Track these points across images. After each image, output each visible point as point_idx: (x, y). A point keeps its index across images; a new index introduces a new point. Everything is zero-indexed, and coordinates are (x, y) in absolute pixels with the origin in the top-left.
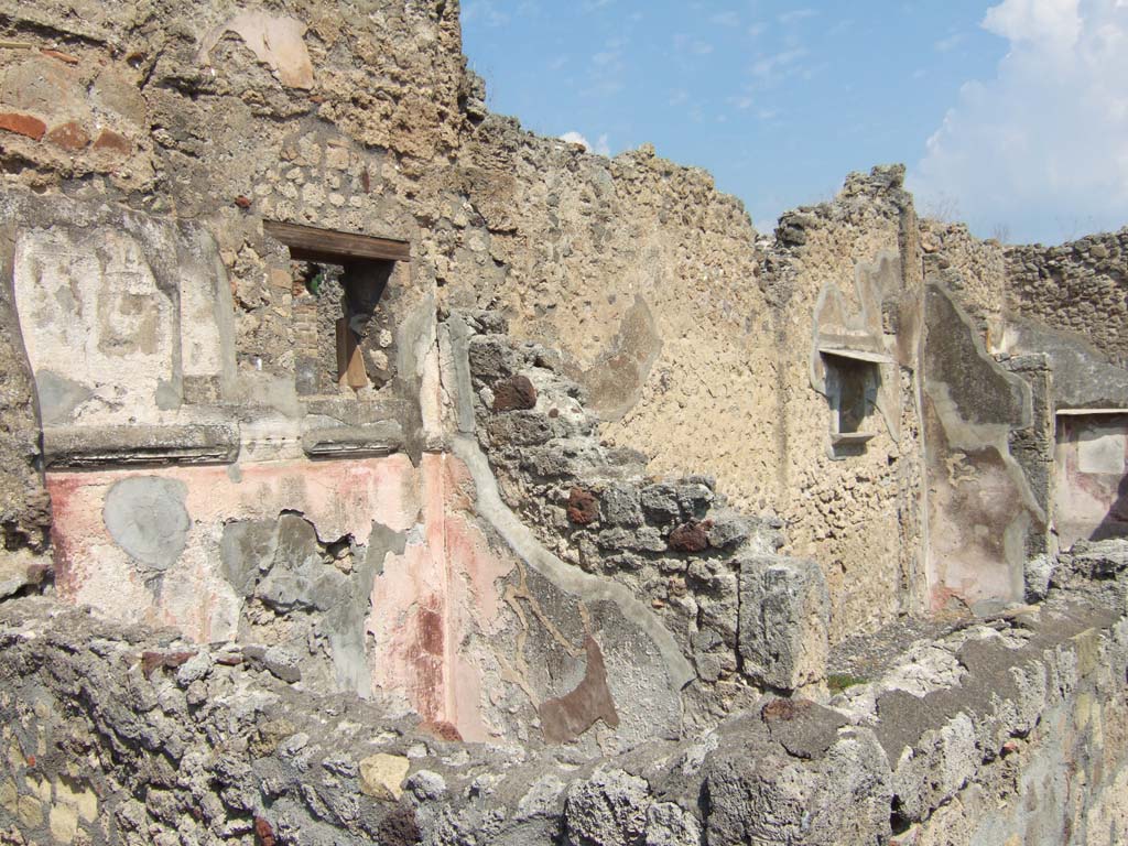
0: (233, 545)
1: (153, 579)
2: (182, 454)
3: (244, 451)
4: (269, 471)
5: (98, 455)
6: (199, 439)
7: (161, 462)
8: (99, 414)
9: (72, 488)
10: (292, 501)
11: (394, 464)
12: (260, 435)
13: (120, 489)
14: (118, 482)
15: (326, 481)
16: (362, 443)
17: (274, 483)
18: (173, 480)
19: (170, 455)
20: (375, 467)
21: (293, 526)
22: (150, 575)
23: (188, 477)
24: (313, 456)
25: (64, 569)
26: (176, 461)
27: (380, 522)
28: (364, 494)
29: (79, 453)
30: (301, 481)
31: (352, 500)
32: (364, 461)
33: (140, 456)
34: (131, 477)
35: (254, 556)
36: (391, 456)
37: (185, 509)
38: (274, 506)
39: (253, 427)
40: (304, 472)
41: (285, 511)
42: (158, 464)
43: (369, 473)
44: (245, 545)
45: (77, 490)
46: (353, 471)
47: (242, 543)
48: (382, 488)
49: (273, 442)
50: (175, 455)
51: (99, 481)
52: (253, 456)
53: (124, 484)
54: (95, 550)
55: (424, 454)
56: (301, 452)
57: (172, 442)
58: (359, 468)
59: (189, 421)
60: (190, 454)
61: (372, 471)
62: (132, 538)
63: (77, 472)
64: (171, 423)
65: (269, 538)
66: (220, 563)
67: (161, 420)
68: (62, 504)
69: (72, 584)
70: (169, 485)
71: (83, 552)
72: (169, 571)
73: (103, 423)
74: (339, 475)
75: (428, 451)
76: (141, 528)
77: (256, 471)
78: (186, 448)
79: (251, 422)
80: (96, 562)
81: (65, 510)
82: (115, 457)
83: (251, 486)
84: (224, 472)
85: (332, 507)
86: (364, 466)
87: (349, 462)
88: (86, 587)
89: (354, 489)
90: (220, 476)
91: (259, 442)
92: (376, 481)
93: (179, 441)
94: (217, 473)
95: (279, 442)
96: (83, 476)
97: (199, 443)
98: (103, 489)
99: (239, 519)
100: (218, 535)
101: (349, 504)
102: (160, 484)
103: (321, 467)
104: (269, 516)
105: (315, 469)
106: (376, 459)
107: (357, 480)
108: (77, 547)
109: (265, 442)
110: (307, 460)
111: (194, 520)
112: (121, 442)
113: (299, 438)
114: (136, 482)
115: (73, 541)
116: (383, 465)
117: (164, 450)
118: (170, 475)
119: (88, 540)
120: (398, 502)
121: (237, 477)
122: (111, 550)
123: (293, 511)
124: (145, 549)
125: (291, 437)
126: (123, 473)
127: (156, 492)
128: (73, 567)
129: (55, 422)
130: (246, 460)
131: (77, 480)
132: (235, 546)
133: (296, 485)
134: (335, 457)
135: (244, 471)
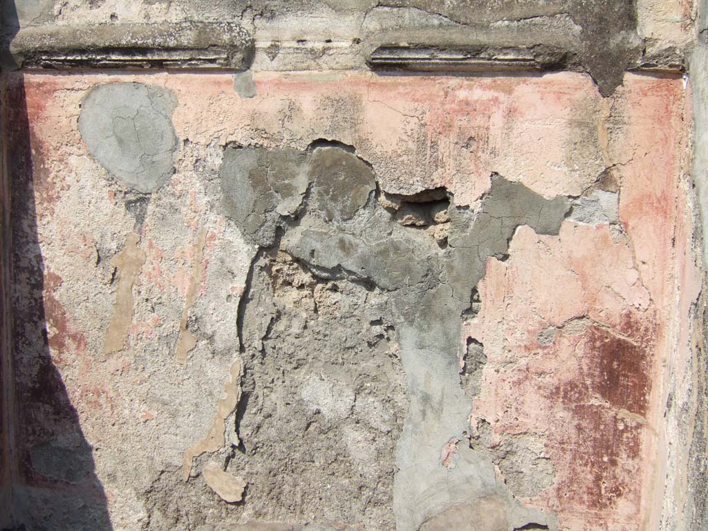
0: (238, 176)
1: (135, 202)
2: (165, 56)
3: (261, 57)
4: (304, 85)
5: (67, 55)
6: (188, 38)
7: (141, 66)
8: (81, 11)
9: (51, 91)
10: (334, 128)
11: (555, 88)
12: (288, 35)
13: (98, 96)
14: (96, 87)
15: (403, 105)
16: (476, 51)
17: (308, 103)
18: (160, 88)
19: (150, 57)
20: (509, 92)
21: (336, 163)
22: (131, 197)
23: (178, 87)
24: (378, 67)
25: (42, 175)
26: (159, 66)
27: (511, 177)
28: (482, 132)
29: (46, 53)
30: (355, 102)
31: (453, 138)
32: (487, 80)
33: (114, 57)
34: (111, 83)
35: (271, 196)
36: (548, 77)
37: (170, 123)
38: (302, 133)
39: (274, 23)
40: (363, 90)
41: (322, 142)
42: (138, 68)
43: (496, 100)
44: (256, 179)
45: (55, 94)
46: (462, 94)
47: (251, 176)
48: (521, 125)
49: (309, 45)
50: (156, 58)
51: (77, 86)
52: (275, 63)
53: (104, 90)
54: (73, 160)
55: (629, 77)
56: (360, 60)
57: (150, 41)
58: (477, 91)
59: (181, 17)
60: (176, 56)
61: (502, 97)
62: (109, 150)
64: (160, 20)
65: (293, 176)
66: (221, 196)
67: (147, 16)
68: (40, 107)
69: (50, 193)
70: (153, 94)
71: (61, 161)
72: (154, 196)
73: (83, 21)
74: (431, 98)
75: (636, 71)
76: (121, 142)
77: (278, 84)
78: (168, 49)
79: (273, 17)
80: (73, 174)
81: (46, 113)
82: (84, 58)
83: (269, 104)
84: (228, 82)
85: (412, 146)
86: (490, 88)
87: (453, 81)
88: (64, 199)
89: (461, 121)
90: (223, 88)
91: (286, 44)
92: (511, 113)
93: (159, 40)
94: (218, 83)
95: (319, 46)
96: (61, 79)
97: (185, 43)
98: (81, 94)
99: (245, 144)
100: (216, 161)
101: (446, 146)
102: (143, 92)
103: (396, 85)
104: (293, 145)
105: (383, 86)
106: (513, 79)
107: (467, 108)
108: (54, 156)
109: (295, 45)
110: (370, 73)
111: (182, 138)
112: (89, 41)
113: (357, 41)
114: (117, 88)
115: (51, 148)
116: (527, 89)
117: (143, 50)
118: (156, 82)
119: (64, 148)
120: (558, 153)
121: (249, 90)
122: (88, 163)
123: (334, 143)
124: (126, 169)
125: (342, 39)
126: (103, 78)
127: (139, 101)
128: (52, 175)
129: (37, 21)
130: (263, 69)
131: (55, 83)
132: (241, 181)
133: (346, 107)
134: (424, 71)
135: (259, 83)
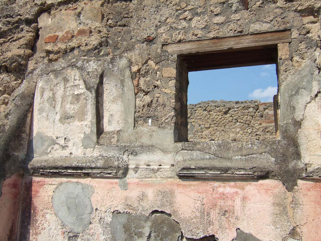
0: (118, 227)
1: (73, 237)
2: (90, 171)
3: (131, 172)
4: (149, 185)
5: (50, 170)
6: (100, 163)
7: (80, 175)
8: (58, 151)
9: (42, 185)
10: (162, 205)
11: (265, 187)
12: (143, 163)
13: (61, 188)
14: (61, 184)
15: (194, 195)
16: (226, 170)
17: (150, 193)
18: (87, 185)
19: (84, 171)
20: (243, 189)
21: (163, 222)
22: (71, 235)
23: (95, 185)
24: (182, 177)
25: (34, 222)
26: (87, 175)
27: (246, 231)
28: (231, 208)
29: (42, 168)
30: (172, 193)
31: (217, 211)
32: (232, 183)
33: (69, 171)
34: (67, 182)
35: (133, 237)
36: (261, 182)
37: (90, 201)
38: (147, 207)
39: (137, 157)
40: (175, 188)
41: (156, 212)
42: (79, 176)
43: (237, 193)
44: (126, 228)
45: (44, 186)
46: (221, 190)
47: (124, 227)
48: (250, 205)
49: (152, 167)
50: (86, 172)
51: (53, 183)
52: (137, 175)
53: (64, 185)
54: (48, 216)
55: (300, 182)
56: (174, 174)
57: (84, 165)
58: (228, 188)
59: (98, 154)
60: (95, 171)
61: (240, 191)
62: (64, 212)
63: (45, 178)
64: (89, 155)
65: (143, 227)
66: (110, 236)
67: (85, 154)
68: (37, 192)
69: (37, 231)
70: (84, 187)
71: (43, 216)
72: (81, 234)
73: (59, 155)
74: (206, 191)
75: (303, 179)
76: (69, 208)
77: (138, 184)
78: (92, 168)
79: (136, 154)
80: (48, 222)
81: (39, 194)
82: (57, 171)
83: (134, 193)
84: (116, 183)
85: (198, 214)
86: (234, 187)
87: (217, 184)
88: (42, 234)
89: (221, 203)
90: (114, 185)
91: (142, 167)
92: (244, 199)
93: (88, 164)
94: (112, 183)
95: (156, 167)
96: (47, 180)
97: (99, 166)
98: (55, 187)
99: (122, 211)
100: (109, 219)
101: (214, 215)
102: (80, 186)
103: (190, 185)
104: (143, 213)
105: (184, 186)
106: (244, 183)
107: (223, 196)
108: (41, 213)
109: (146, 167)
110: (178, 180)
111: (95, 208)
112: (60, 164)
113: (173, 165)
114: (69, 184)
115: (40, 210)
116: (251, 188)
117: (81, 168)
118: (86, 182)
119: (45, 210)
120: (269, 219)
121: (125, 187)
122: (54, 218)
123: (162, 212)
124: (70, 220)
125: (167, 164)
126: (64, 180)
127: (78, 190)
128: (38, 223)
129: (41, 155)
130: (131, 177)
131: (45, 182)
132: (119, 228)
133: (167, 195)
134: (203, 179)
135: (130, 183)
